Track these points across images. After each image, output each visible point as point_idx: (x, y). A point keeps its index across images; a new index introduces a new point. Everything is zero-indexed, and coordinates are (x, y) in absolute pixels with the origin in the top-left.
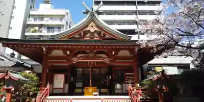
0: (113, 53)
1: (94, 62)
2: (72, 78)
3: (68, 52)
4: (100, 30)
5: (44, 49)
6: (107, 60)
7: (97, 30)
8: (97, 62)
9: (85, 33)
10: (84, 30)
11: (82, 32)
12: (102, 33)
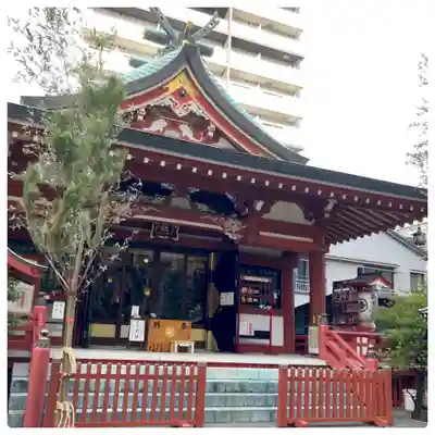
0: (259, 205)
1: (171, 226)
4: (208, 116)
6: (232, 228)
8: (184, 229)
9: (151, 115)
10: (152, 103)
11: (142, 107)
12: (212, 126)
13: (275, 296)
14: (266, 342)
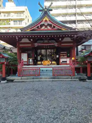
0: (60, 39)
1: (47, 46)
2: (35, 55)
3: (32, 40)
4: (51, 24)
5: (17, 38)
6: (56, 44)
7: (50, 23)
8: (49, 46)
9: (42, 26)
10: (41, 24)
11: (39, 25)
12: (52, 25)
13: (69, 55)
14: (66, 63)
